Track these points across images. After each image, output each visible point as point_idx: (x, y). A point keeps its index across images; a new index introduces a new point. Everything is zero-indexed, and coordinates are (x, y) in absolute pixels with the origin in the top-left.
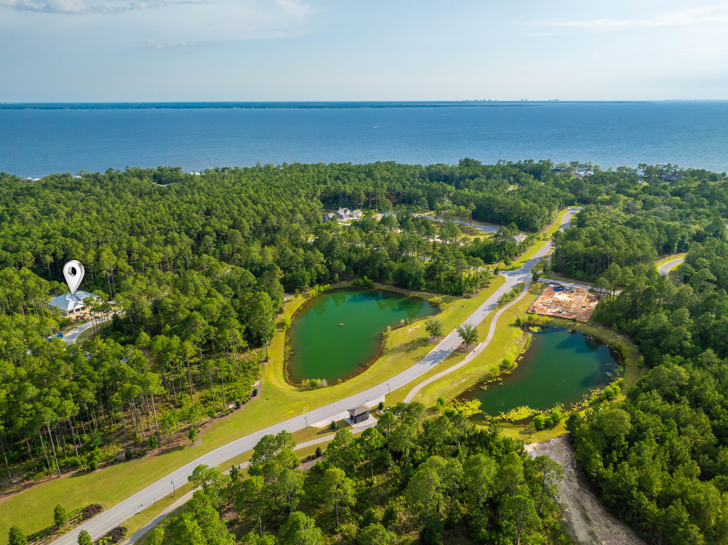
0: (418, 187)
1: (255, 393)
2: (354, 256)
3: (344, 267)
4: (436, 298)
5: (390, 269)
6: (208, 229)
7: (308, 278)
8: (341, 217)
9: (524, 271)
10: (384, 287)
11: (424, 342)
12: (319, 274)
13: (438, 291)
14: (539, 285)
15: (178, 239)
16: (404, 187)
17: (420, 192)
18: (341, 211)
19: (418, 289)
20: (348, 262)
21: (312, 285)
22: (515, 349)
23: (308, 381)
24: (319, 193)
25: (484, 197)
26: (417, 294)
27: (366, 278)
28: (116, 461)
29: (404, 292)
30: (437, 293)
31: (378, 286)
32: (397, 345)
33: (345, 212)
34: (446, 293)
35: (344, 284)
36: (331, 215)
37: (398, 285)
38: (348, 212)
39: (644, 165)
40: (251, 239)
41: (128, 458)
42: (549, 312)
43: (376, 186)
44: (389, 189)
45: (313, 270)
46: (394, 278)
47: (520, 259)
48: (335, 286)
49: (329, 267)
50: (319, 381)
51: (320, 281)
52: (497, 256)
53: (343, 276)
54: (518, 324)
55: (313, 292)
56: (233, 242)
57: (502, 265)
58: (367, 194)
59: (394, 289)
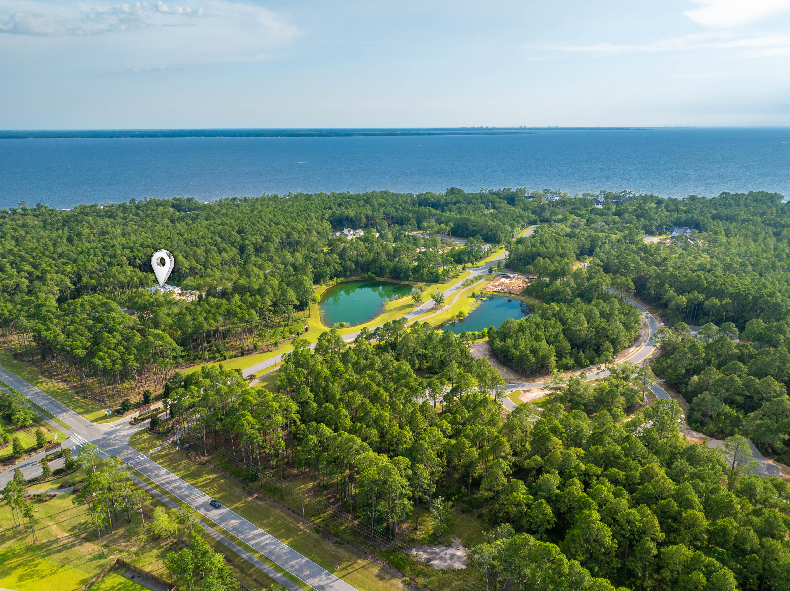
0: (409, 211)
1: (307, 330)
2: (360, 259)
3: (354, 266)
4: (420, 284)
5: (387, 266)
6: (247, 242)
7: (329, 273)
8: (346, 235)
9: (484, 268)
10: (383, 280)
11: (411, 306)
12: (336, 271)
13: (422, 280)
14: (493, 276)
15: (228, 249)
16: (397, 211)
17: (410, 215)
18: (346, 231)
19: (408, 280)
20: (357, 263)
21: (331, 278)
22: (469, 308)
23: (338, 324)
24: (327, 216)
25: (461, 218)
26: (407, 283)
27: (370, 273)
28: (235, 356)
29: (398, 282)
30: (421, 282)
31: (378, 279)
32: (393, 308)
33: (349, 231)
34: (427, 281)
35: (354, 278)
36: (338, 234)
37: (393, 278)
38: (352, 232)
39: (604, 192)
40: (280, 249)
41: (243, 355)
42: (495, 289)
43: (373, 210)
44: (384, 213)
45: (332, 267)
46: (391, 273)
47: (484, 261)
48: (347, 280)
49: (343, 267)
50: (345, 323)
51: (337, 275)
52: (466, 259)
53: (353, 273)
54: (473, 296)
55: (332, 283)
56: (268, 251)
57: (470, 265)
58: (367, 217)
59: (391, 280)
